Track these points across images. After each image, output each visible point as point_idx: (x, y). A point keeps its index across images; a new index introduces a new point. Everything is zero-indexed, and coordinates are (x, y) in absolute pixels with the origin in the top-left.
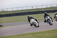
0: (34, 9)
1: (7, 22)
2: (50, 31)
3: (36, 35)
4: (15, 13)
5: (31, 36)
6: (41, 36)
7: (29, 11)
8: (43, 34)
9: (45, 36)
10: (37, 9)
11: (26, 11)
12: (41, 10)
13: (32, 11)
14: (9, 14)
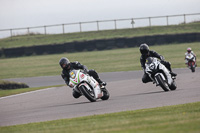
1: (45, 74)
3: (147, 119)
4: (71, 41)
5: (127, 122)
6: (162, 124)
8: (170, 117)
9: (176, 122)
10: (150, 29)
14: (49, 46)
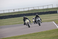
0: (16, 12)
2: (33, 34)
7: (11, 15)
11: (8, 15)
12: (22, 13)
13: (14, 14)
